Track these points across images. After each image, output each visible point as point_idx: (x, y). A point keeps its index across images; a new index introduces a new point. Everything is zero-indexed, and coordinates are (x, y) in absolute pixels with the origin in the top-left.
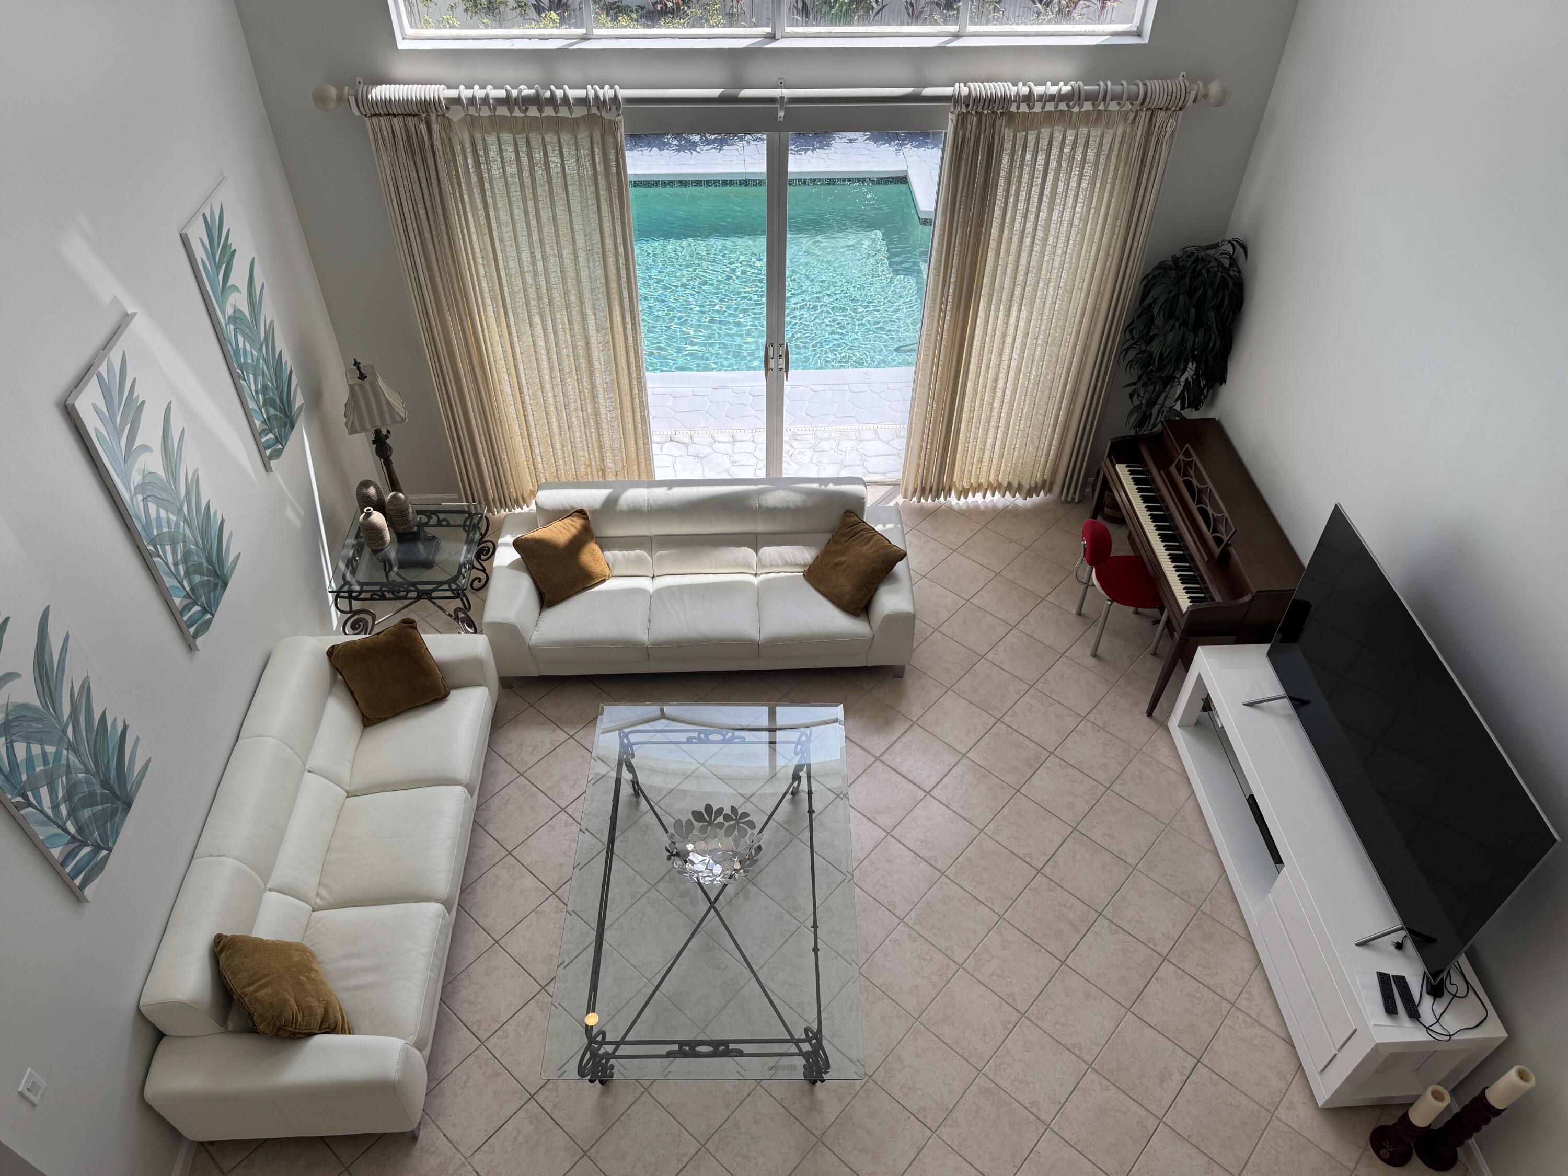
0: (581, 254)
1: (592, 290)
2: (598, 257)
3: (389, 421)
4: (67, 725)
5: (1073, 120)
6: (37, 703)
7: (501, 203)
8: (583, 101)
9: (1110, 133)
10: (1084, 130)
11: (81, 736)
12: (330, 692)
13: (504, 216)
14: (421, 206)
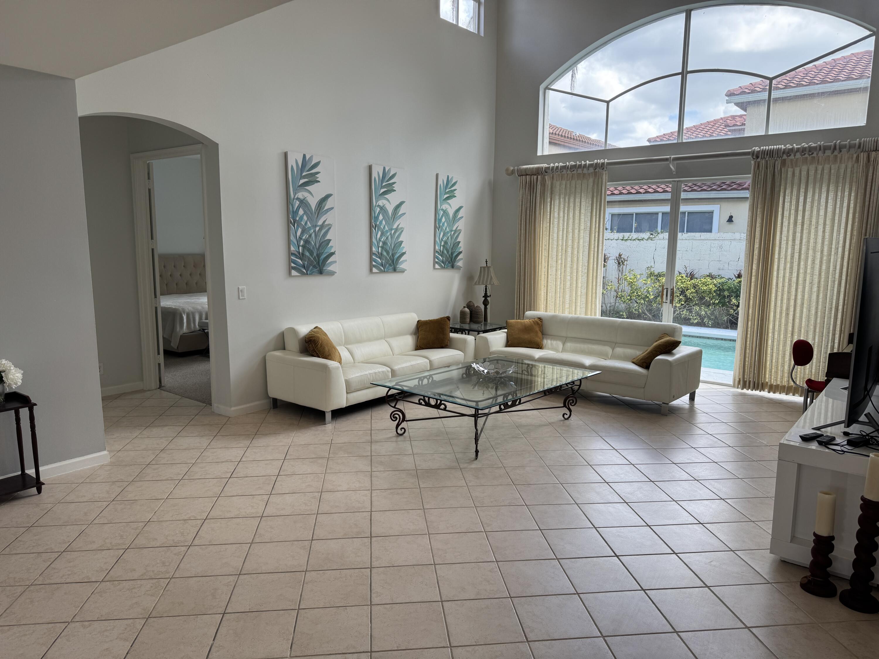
0: (582, 232)
1: (584, 246)
2: (588, 232)
3: (488, 283)
4: (318, 226)
5: (820, 161)
6: (313, 208)
7: (556, 210)
8: (591, 165)
9: (843, 166)
10: (827, 166)
11: (320, 234)
12: (411, 334)
13: (556, 215)
14: (528, 209)
